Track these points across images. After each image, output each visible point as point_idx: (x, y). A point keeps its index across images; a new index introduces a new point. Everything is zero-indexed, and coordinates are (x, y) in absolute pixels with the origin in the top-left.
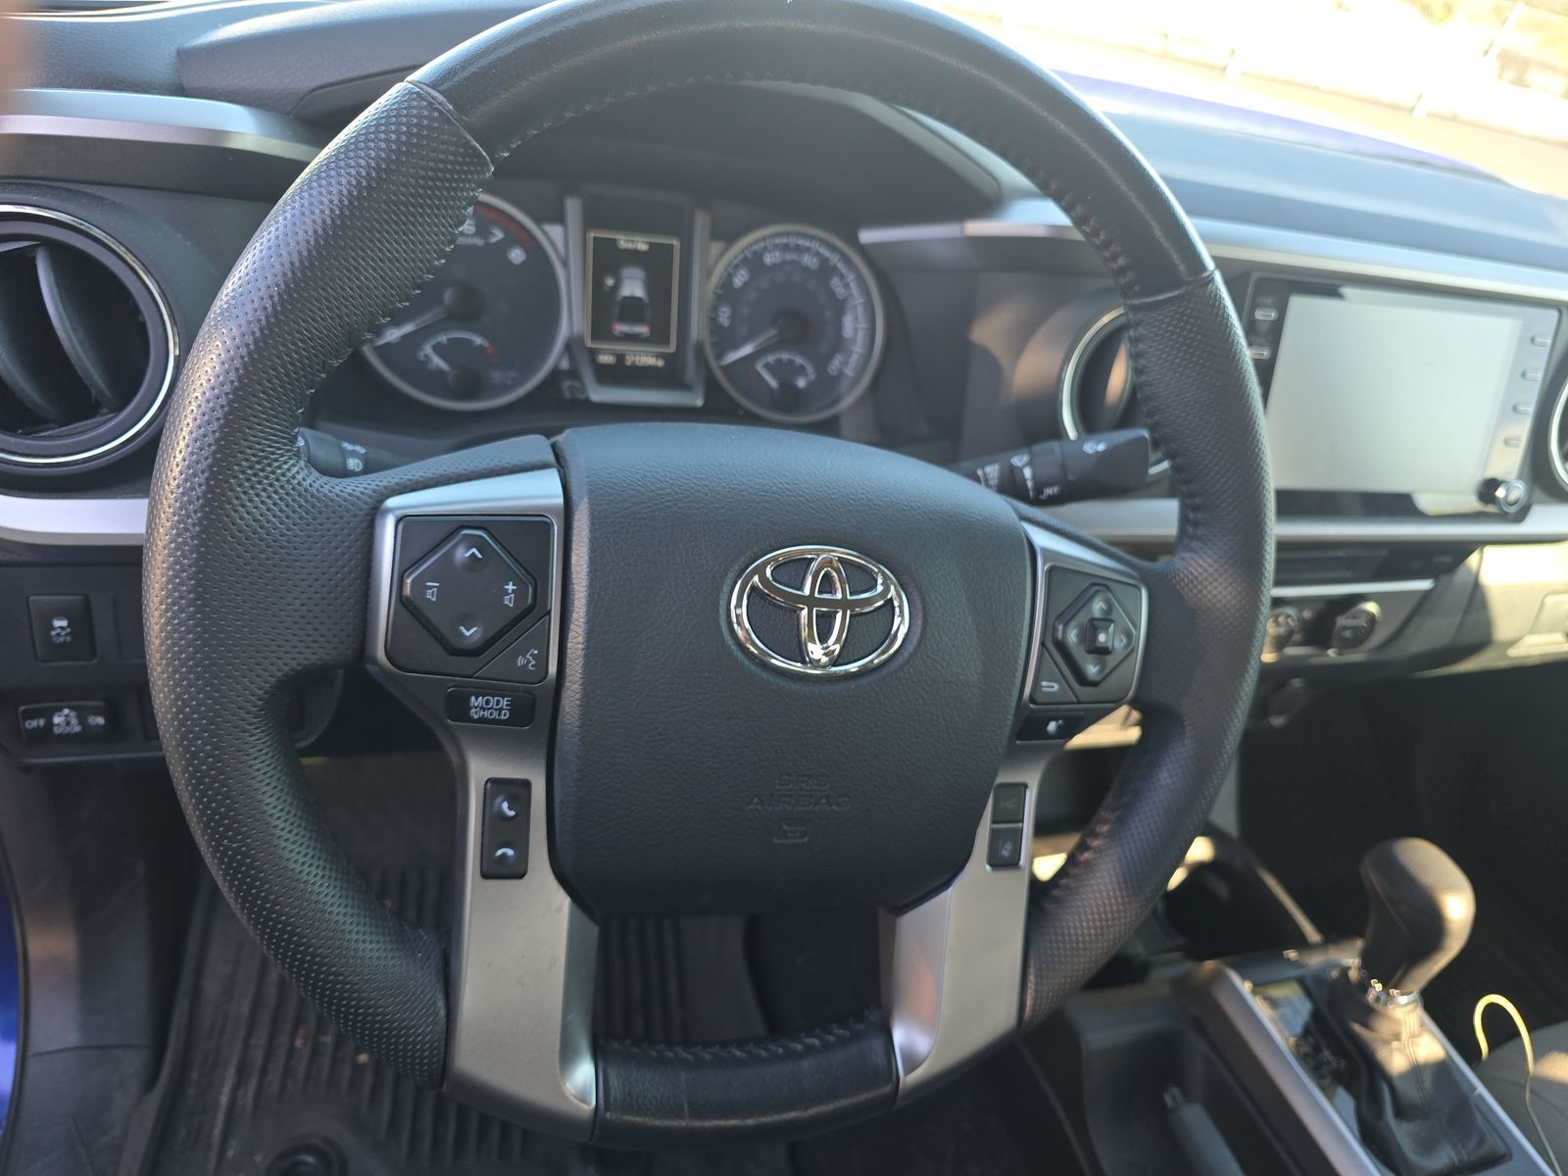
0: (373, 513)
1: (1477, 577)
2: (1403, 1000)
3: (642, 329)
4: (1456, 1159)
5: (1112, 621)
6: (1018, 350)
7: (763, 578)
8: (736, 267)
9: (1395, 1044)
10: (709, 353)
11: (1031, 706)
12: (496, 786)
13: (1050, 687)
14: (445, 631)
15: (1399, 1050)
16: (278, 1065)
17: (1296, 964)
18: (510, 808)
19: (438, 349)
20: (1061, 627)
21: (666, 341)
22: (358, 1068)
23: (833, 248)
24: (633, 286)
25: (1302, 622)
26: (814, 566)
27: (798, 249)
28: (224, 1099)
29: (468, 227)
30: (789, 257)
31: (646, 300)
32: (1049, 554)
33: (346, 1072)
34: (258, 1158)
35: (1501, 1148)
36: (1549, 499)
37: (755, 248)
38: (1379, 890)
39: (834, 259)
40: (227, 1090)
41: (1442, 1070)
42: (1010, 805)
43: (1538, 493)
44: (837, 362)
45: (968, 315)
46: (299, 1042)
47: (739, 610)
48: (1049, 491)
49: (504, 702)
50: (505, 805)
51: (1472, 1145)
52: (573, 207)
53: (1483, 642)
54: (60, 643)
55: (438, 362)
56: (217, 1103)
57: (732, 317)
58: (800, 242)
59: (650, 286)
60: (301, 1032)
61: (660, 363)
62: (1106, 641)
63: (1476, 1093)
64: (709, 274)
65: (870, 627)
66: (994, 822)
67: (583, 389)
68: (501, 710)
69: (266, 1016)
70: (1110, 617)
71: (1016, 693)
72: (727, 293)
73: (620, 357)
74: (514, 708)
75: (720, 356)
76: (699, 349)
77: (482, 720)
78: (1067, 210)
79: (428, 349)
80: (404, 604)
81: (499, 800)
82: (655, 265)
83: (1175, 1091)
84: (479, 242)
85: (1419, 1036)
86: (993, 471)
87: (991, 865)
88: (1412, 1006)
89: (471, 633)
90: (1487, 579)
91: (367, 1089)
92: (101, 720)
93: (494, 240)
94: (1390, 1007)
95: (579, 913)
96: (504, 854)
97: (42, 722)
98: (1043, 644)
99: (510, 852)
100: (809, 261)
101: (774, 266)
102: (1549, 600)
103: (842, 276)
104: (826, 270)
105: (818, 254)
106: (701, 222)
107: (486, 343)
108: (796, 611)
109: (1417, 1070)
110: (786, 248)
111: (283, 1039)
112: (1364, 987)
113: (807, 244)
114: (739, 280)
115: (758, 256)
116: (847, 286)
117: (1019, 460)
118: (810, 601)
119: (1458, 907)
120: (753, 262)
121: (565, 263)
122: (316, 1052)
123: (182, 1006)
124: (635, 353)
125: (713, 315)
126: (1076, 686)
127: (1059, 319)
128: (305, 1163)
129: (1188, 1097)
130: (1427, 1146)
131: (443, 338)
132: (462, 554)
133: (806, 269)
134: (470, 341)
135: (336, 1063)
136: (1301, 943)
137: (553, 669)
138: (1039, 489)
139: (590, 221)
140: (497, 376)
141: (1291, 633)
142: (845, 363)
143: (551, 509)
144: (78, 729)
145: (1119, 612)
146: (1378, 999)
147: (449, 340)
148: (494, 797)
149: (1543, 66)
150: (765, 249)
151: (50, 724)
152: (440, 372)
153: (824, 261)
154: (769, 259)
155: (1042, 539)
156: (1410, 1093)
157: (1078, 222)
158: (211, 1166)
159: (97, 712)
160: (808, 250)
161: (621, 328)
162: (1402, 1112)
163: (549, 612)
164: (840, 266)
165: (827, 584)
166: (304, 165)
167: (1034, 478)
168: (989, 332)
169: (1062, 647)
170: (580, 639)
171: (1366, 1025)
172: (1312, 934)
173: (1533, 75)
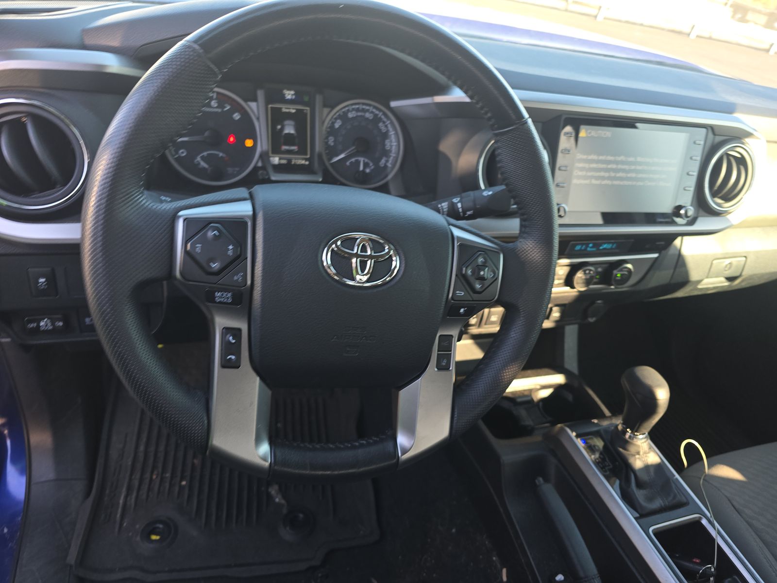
0: (174, 218)
1: (680, 251)
2: (641, 437)
3: (295, 148)
4: (663, 505)
5: (487, 267)
6: (459, 154)
7: (337, 246)
8: (336, 119)
9: (637, 456)
10: (325, 158)
11: (452, 301)
12: (227, 330)
13: (461, 293)
14: (204, 264)
15: (639, 458)
16: (145, 487)
17: (597, 425)
18: (233, 339)
19: (203, 158)
20: (464, 269)
21: (306, 154)
22: (181, 488)
23: (380, 110)
24: (289, 129)
25: (597, 273)
26: (358, 241)
27: (363, 110)
28: (121, 502)
29: (214, 103)
30: (360, 114)
31: (296, 135)
32: (459, 239)
33: (177, 489)
34: (138, 526)
35: (685, 500)
36: (707, 215)
37: (343, 110)
38: (629, 389)
39: (380, 114)
40: (122, 497)
41: (659, 467)
42: (445, 344)
43: (701, 212)
44: (383, 161)
45: (437, 138)
46: (154, 477)
47: (326, 258)
48: (469, 213)
49: (229, 295)
50: (231, 338)
51: (670, 499)
52: (260, 94)
53: (685, 281)
54: (42, 289)
55: (203, 164)
56: (118, 503)
57: (335, 141)
58: (364, 107)
59: (297, 129)
60: (155, 472)
61: (307, 163)
62: (484, 274)
63: (675, 478)
64: (323, 122)
65: (382, 267)
66: (438, 351)
67: (268, 174)
68: (228, 298)
69: (139, 466)
70: (486, 265)
71: (445, 295)
72: (332, 131)
73: (289, 161)
74: (233, 297)
75: (330, 159)
76: (320, 156)
77: (220, 302)
78: (466, 92)
79: (199, 159)
80: (187, 253)
81: (228, 336)
82: (299, 119)
83: (541, 479)
84: (219, 110)
85: (649, 453)
86: (445, 205)
87: (437, 369)
88: (645, 440)
89: (215, 266)
90: (684, 252)
91: (186, 497)
92: (61, 324)
93: (226, 109)
94: (635, 440)
95: (263, 384)
96: (230, 358)
97: (35, 325)
98: (456, 275)
99: (233, 357)
100: (367, 115)
101: (353, 118)
102: (715, 262)
103: (384, 122)
104: (376, 120)
105: (372, 112)
106: (319, 99)
107: (224, 155)
108: (350, 259)
109: (647, 468)
110: (358, 110)
111: (148, 475)
112: (624, 432)
113: (367, 108)
114: (337, 125)
115: (345, 114)
116: (386, 126)
117: (455, 200)
118: (357, 256)
119: (663, 394)
120: (343, 117)
121: (258, 119)
122: (162, 480)
123: (100, 461)
124: (296, 159)
125: (326, 141)
126: (471, 293)
127: (476, 139)
128: (158, 528)
129: (546, 480)
130: (650, 499)
131: (205, 154)
132: (211, 234)
133: (367, 119)
134: (218, 155)
135: (171, 485)
136: (602, 416)
137: (249, 282)
138: (464, 212)
139: (269, 100)
140: (230, 170)
141: (592, 277)
142: (387, 161)
143: (248, 216)
144: (51, 328)
145: (489, 263)
146: (630, 437)
147: (208, 154)
148: (226, 334)
149: (755, 11)
150: (348, 111)
151: (38, 326)
152: (204, 168)
153: (376, 115)
154: (350, 115)
155: (457, 233)
156: (644, 477)
157: (471, 97)
158: (117, 530)
159: (60, 320)
160: (368, 111)
161: (285, 148)
162: (640, 485)
163: (247, 258)
164: (383, 117)
165: (364, 249)
166: (139, 78)
167: (462, 207)
168: (447, 146)
169: (465, 277)
170: (260, 269)
171: (625, 449)
172: (607, 413)
173: (750, 16)
